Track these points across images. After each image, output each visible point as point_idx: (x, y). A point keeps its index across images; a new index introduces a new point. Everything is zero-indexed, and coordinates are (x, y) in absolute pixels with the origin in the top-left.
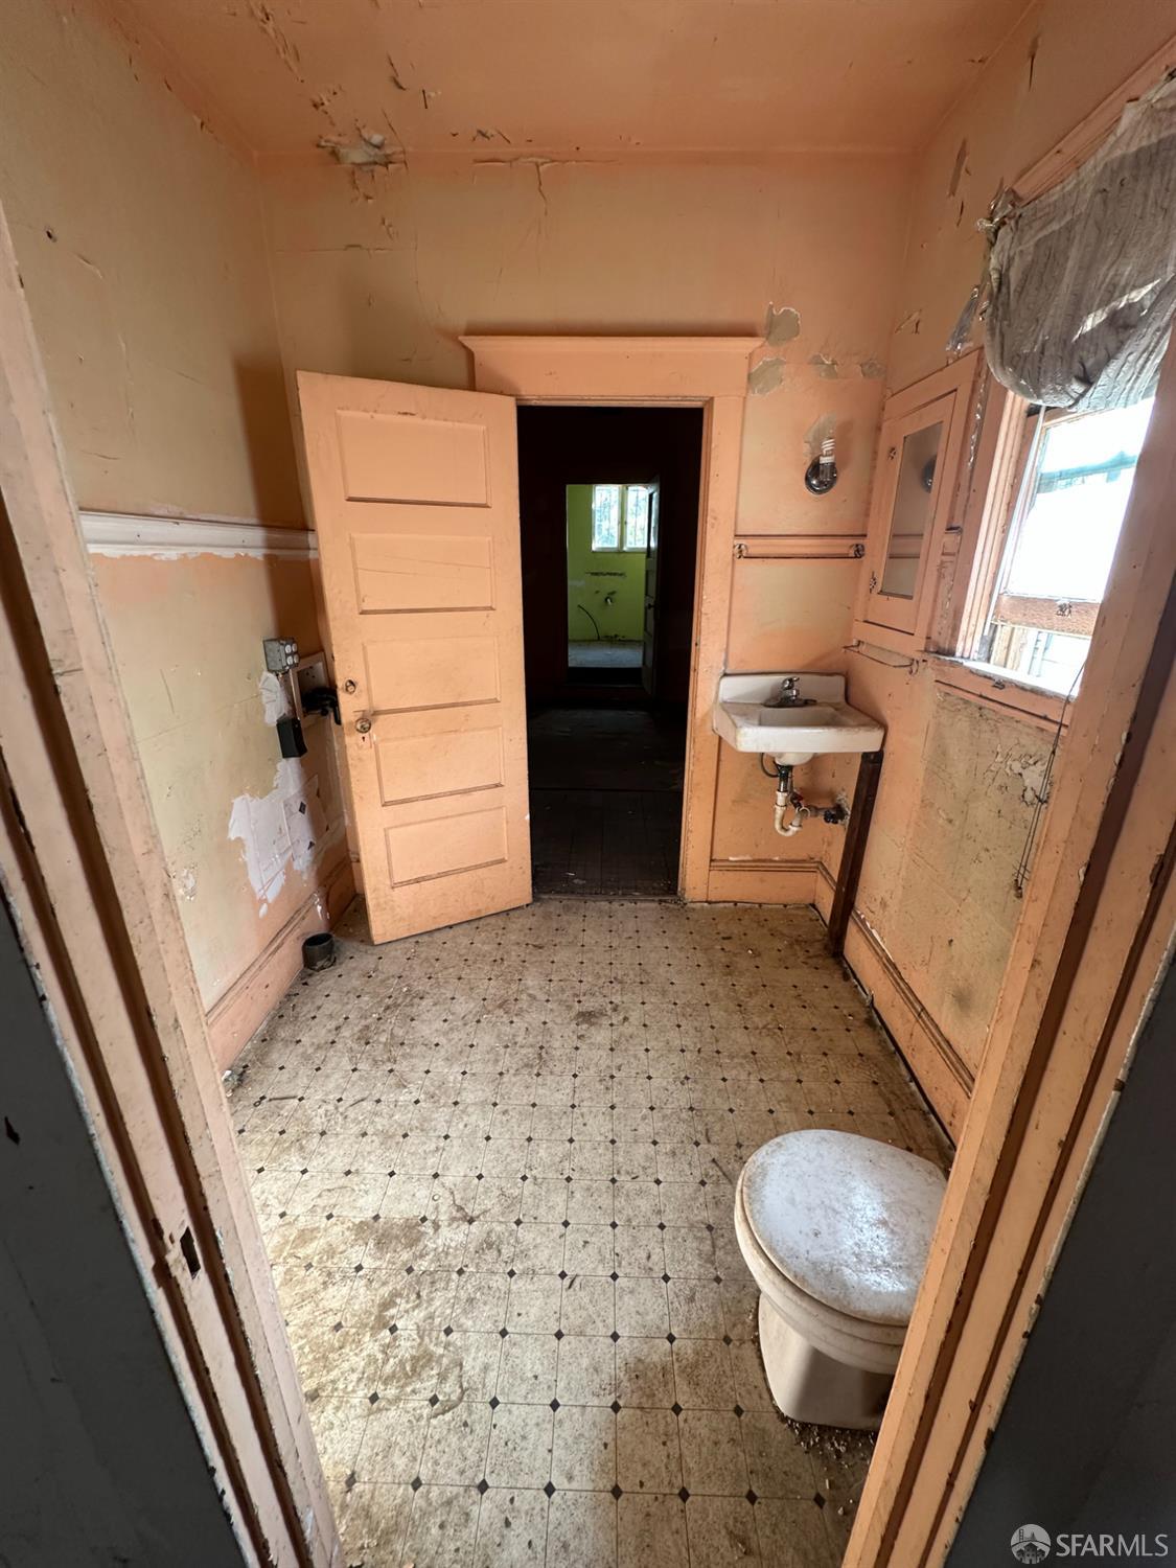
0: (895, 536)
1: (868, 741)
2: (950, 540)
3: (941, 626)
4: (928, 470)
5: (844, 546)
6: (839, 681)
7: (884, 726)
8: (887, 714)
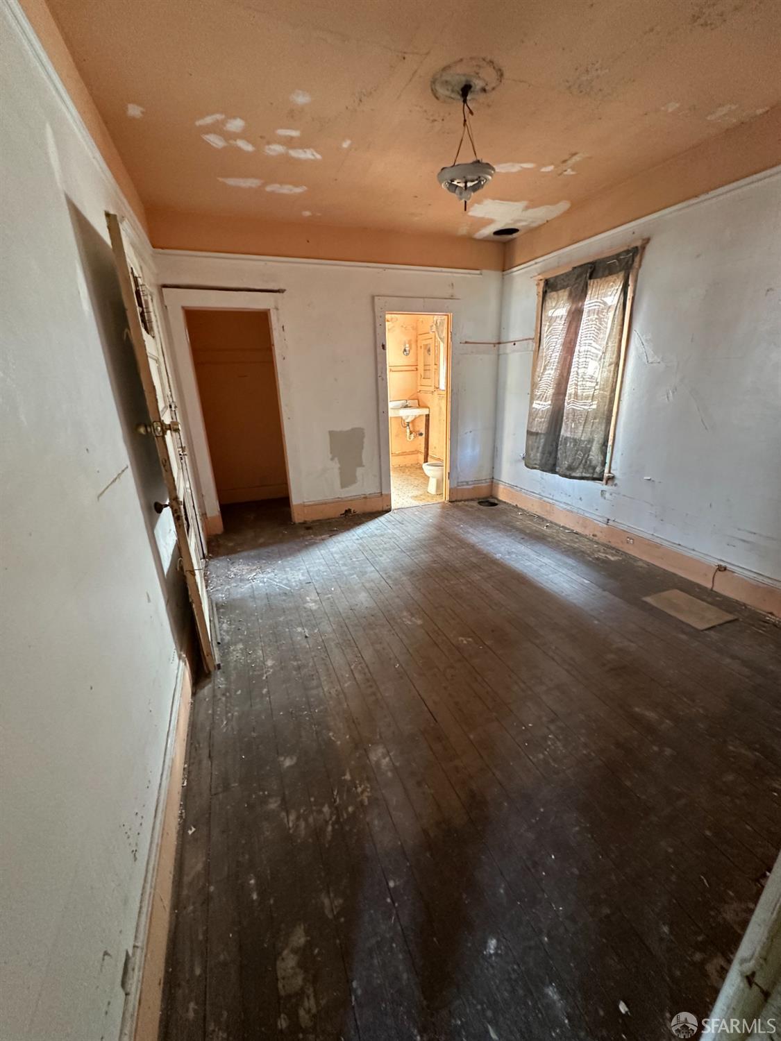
0: (425, 365)
1: (425, 411)
2: (436, 366)
3: (437, 383)
4: (429, 350)
5: (413, 368)
6: (417, 401)
7: (429, 408)
8: (429, 406)
